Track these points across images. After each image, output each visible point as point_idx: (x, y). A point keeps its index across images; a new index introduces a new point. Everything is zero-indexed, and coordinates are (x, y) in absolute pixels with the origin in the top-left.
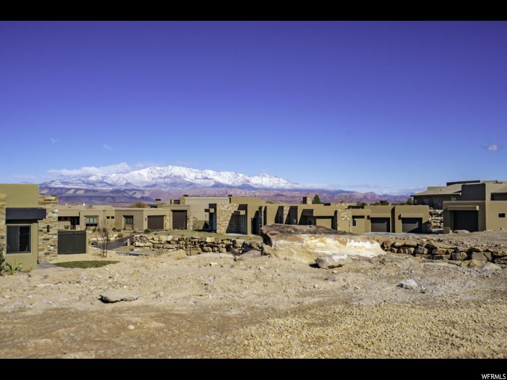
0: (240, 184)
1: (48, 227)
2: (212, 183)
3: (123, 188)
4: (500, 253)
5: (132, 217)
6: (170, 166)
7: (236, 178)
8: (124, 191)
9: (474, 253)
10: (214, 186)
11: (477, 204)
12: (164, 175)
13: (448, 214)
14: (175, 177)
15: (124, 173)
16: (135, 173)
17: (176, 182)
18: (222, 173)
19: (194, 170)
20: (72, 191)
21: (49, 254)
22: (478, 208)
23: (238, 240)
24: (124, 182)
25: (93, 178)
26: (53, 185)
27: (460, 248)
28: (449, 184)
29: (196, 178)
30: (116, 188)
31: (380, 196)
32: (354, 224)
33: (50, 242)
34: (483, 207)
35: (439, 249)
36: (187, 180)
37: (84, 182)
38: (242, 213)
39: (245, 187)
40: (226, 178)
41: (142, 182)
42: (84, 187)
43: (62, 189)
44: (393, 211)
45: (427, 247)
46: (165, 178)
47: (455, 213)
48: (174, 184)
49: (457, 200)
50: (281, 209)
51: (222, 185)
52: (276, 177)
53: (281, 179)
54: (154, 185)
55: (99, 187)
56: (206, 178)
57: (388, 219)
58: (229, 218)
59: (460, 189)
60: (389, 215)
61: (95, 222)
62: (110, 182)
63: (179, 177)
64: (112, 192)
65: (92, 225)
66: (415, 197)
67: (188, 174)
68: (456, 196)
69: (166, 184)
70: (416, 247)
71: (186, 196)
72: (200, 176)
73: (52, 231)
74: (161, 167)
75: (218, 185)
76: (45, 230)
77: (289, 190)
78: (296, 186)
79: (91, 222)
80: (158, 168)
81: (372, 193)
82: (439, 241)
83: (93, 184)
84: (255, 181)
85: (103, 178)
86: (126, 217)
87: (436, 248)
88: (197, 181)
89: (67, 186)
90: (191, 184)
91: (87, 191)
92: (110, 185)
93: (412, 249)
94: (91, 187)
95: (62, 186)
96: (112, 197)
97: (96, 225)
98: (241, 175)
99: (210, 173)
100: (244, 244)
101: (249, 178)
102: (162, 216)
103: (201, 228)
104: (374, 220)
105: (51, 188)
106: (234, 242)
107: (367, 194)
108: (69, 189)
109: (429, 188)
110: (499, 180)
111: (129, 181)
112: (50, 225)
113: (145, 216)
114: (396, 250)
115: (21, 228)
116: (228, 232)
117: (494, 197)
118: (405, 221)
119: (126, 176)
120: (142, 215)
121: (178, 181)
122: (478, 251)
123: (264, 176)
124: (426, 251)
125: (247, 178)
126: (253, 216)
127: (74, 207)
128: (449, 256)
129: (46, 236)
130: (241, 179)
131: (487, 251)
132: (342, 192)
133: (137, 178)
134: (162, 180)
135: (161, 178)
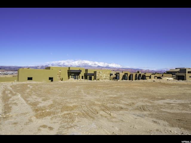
0: (106, 66)
2: (97, 66)
6: (84, 61)
7: (104, 64)
10: (97, 67)
12: (82, 63)
13: (177, 76)
14: (86, 64)
15: (70, 62)
16: (73, 62)
19: (91, 62)
24: (70, 65)
29: (92, 64)
31: (151, 71)
32: (155, 78)
34: (185, 75)
36: (89, 65)
37: (58, 65)
38: (126, 75)
40: (101, 64)
41: (76, 65)
46: (82, 64)
47: (178, 76)
48: (85, 66)
52: (117, 64)
54: (79, 66)
56: (95, 64)
58: (122, 76)
59: (179, 70)
63: (87, 64)
67: (90, 63)
68: (178, 72)
69: (83, 66)
72: (93, 64)
75: (99, 67)
77: (121, 68)
78: (124, 67)
80: (80, 61)
81: (148, 70)
83: (61, 66)
84: (110, 65)
85: (63, 64)
88: (93, 65)
92: (66, 66)
98: (106, 63)
99: (97, 63)
111: (72, 65)
116: (122, 79)
121: (87, 65)
123: (113, 64)
125: (108, 64)
126: (129, 76)
130: (106, 65)
133: (74, 64)
134: (81, 65)
135: (81, 64)
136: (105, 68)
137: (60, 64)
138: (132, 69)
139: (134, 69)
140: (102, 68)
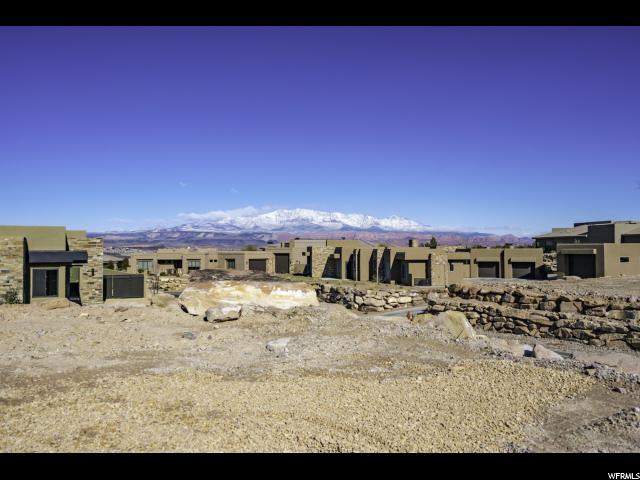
0: (369, 227)
1: (93, 271)
2: (340, 226)
3: (251, 232)
4: (591, 302)
5: (233, 260)
6: (298, 210)
7: (365, 220)
8: (253, 235)
9: (563, 302)
10: (341, 230)
11: (595, 247)
12: (292, 218)
13: (562, 259)
14: (303, 219)
15: (252, 216)
16: (263, 216)
17: (305, 225)
18: (350, 215)
19: (322, 213)
20: (202, 235)
21: (93, 298)
22: (595, 251)
23: (326, 285)
24: (252, 226)
25: (221, 222)
26: (184, 229)
27: (549, 297)
28: (576, 225)
29: (324, 221)
30: (244, 231)
31: (519, 239)
32: (452, 268)
33: (95, 286)
35: (526, 297)
36: (316, 223)
37: (213, 226)
38: (337, 256)
39: (375, 229)
40: (354, 220)
41: (270, 226)
42: (213, 230)
43: (192, 232)
44: (502, 254)
45: (515, 294)
46: (293, 221)
47: (570, 257)
48: (302, 228)
49: (581, 242)
50: (375, 252)
51: (351, 228)
52: (406, 219)
53: (412, 222)
54: (282, 229)
55: (228, 231)
56: (335, 221)
57: (496, 264)
58: (325, 262)
59: (587, 231)
60: (498, 259)
61: (197, 265)
62: (238, 225)
63: (307, 220)
64: (241, 235)
65: (194, 268)
66: (538, 240)
67: (316, 216)
69: (294, 227)
70: (503, 295)
71: (297, 239)
72: (328, 218)
73: (97, 275)
74: (289, 209)
75: (346, 228)
76: (90, 273)
77: (420, 233)
79: (194, 265)
80: (286, 211)
81: (510, 235)
82: (529, 288)
83: (222, 227)
84: (385, 223)
85: (231, 221)
86: (229, 260)
87: (523, 296)
88: (325, 224)
89: (198, 230)
90: (319, 227)
91: (216, 234)
92: (239, 228)
93: (499, 297)
94: (220, 231)
95: (192, 229)
96: (241, 241)
97: (198, 268)
98: (370, 217)
99: (339, 216)
100: (332, 289)
101: (378, 221)
102: (265, 260)
103: (302, 272)
104: (481, 265)
105: (182, 232)
106: (322, 287)
107: (505, 236)
108: (200, 233)
109: (554, 230)
110: (633, 220)
111: (258, 224)
112: (95, 268)
113: (246, 260)
114: (482, 298)
115: (48, 271)
116: (323, 277)
117: (625, 239)
118: (516, 265)
119: (254, 219)
120: (243, 259)
121: (306, 224)
122: (567, 300)
123: (394, 218)
124: (513, 299)
125: (376, 220)
126: (348, 260)
127: (178, 251)
128: (536, 305)
129: (91, 280)
130: (370, 221)
131: (578, 300)
132: (477, 234)
133: (265, 222)
134: (289, 223)
135: (288, 221)
136: (367, 234)
137: (220, 222)
138: (457, 234)
139: (462, 235)
140: (357, 233)
